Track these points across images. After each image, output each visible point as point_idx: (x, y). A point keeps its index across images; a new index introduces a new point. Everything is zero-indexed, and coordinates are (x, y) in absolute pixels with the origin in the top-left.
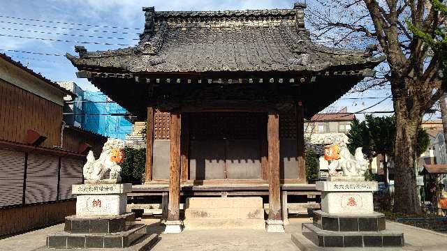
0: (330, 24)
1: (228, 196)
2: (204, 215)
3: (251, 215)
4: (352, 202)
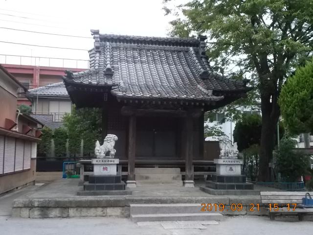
1: (159, 167)
2: (147, 178)
3: (174, 178)
4: (231, 169)
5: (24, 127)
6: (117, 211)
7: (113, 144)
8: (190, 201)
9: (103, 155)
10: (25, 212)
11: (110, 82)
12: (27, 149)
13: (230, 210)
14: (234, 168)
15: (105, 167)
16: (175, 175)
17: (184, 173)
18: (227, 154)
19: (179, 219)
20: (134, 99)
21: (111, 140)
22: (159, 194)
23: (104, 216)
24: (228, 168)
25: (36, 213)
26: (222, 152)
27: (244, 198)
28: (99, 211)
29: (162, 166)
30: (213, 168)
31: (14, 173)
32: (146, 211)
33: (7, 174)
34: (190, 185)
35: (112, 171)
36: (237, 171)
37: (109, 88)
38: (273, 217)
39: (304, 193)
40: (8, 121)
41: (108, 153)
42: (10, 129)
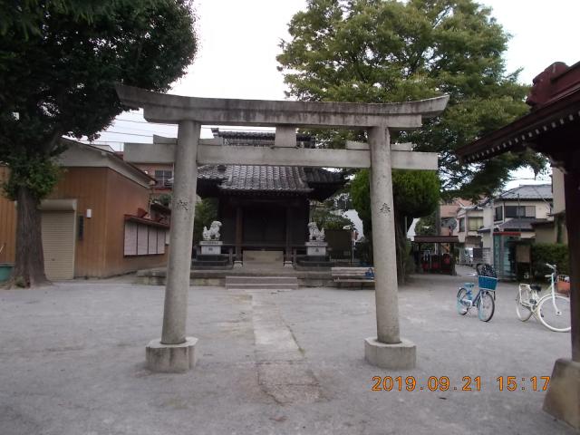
2: (253, 259)
3: (277, 260)
4: (317, 251)
5: (157, 216)
6: (217, 282)
7: (218, 229)
8: (276, 275)
9: (209, 238)
10: (146, 280)
11: (221, 177)
12: (161, 236)
13: (308, 282)
14: (319, 249)
15: (211, 247)
16: (278, 257)
17: (285, 255)
18: (314, 238)
19: (263, 287)
20: (237, 192)
21: (216, 226)
22: (266, 269)
23: (206, 285)
24: (315, 249)
25: (155, 281)
26: (311, 236)
27: (321, 273)
28: (202, 281)
29: (268, 249)
30: (303, 251)
31: (148, 255)
32: (238, 281)
33: (141, 256)
34: (289, 265)
35: (217, 251)
36: (323, 252)
37: (220, 181)
38: (339, 286)
39: (368, 268)
40: (140, 210)
41: (213, 237)
42: (142, 217)
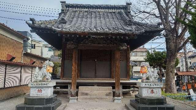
0: (140, 12)
1: (97, 86)
2: (86, 94)
4: (152, 92)
14: (155, 91)
15: (39, 89)
16: (108, 92)
17: (114, 90)
